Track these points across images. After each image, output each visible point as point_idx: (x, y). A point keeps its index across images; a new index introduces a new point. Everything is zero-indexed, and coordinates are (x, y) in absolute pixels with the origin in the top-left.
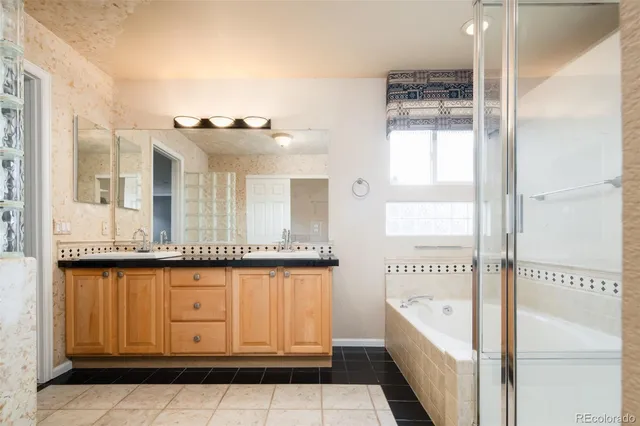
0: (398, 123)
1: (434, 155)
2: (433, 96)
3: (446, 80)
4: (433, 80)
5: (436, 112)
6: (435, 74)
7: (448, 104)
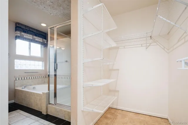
0: (20, 37)
1: (30, 48)
2: (30, 34)
3: (34, 31)
4: (31, 30)
5: (31, 38)
6: (31, 28)
7: (35, 37)
